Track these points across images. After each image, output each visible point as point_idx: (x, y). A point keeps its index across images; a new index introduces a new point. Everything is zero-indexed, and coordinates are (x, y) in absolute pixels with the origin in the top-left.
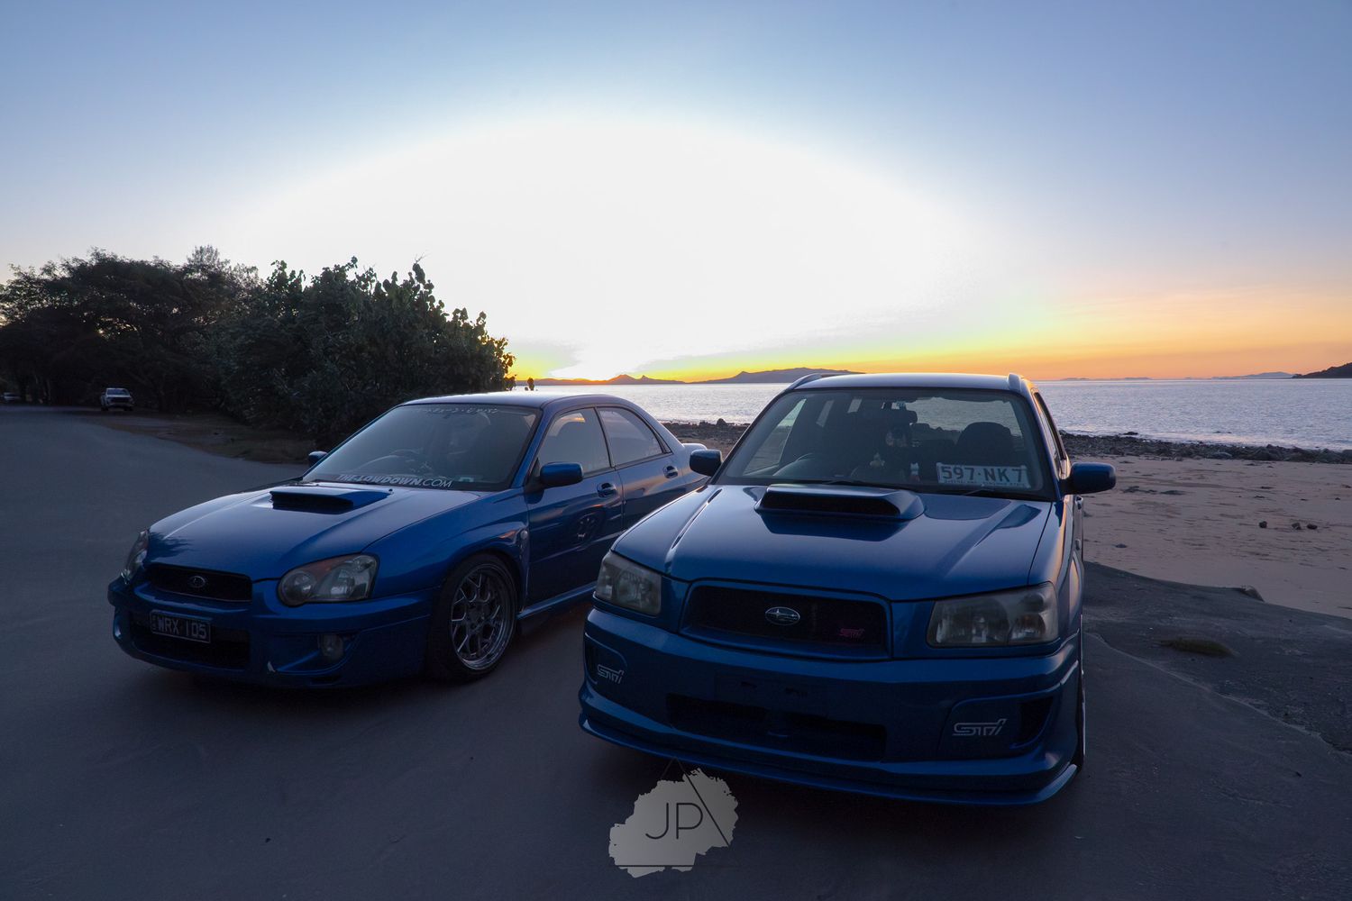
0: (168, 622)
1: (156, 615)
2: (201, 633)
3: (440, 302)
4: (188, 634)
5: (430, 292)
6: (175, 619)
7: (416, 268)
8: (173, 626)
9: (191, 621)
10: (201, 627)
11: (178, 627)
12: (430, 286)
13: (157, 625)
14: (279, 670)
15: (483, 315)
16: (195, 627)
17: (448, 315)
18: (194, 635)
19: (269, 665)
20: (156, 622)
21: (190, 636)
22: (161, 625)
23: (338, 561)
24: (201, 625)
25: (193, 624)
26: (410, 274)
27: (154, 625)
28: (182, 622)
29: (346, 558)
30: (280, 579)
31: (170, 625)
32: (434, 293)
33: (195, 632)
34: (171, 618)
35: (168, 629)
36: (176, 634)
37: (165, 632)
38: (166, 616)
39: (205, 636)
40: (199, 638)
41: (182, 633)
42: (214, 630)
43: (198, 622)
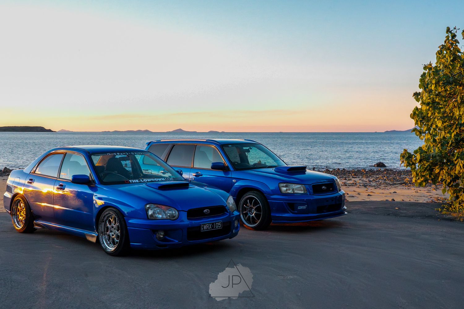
0: (208, 226)
1: (203, 225)
2: (219, 226)
4: (214, 228)
6: (210, 224)
8: (209, 227)
9: (215, 223)
10: (219, 224)
11: (211, 226)
13: (203, 229)
16: (217, 224)
18: (217, 227)
19: (234, 230)
20: (203, 227)
21: (216, 228)
22: (205, 227)
24: (219, 223)
27: (202, 228)
28: (213, 224)
31: (208, 227)
33: (217, 226)
34: (209, 224)
35: (208, 228)
36: (210, 229)
37: (206, 230)
38: (206, 224)
39: (220, 227)
40: (218, 228)
41: (213, 228)
42: (223, 223)
43: (218, 223)
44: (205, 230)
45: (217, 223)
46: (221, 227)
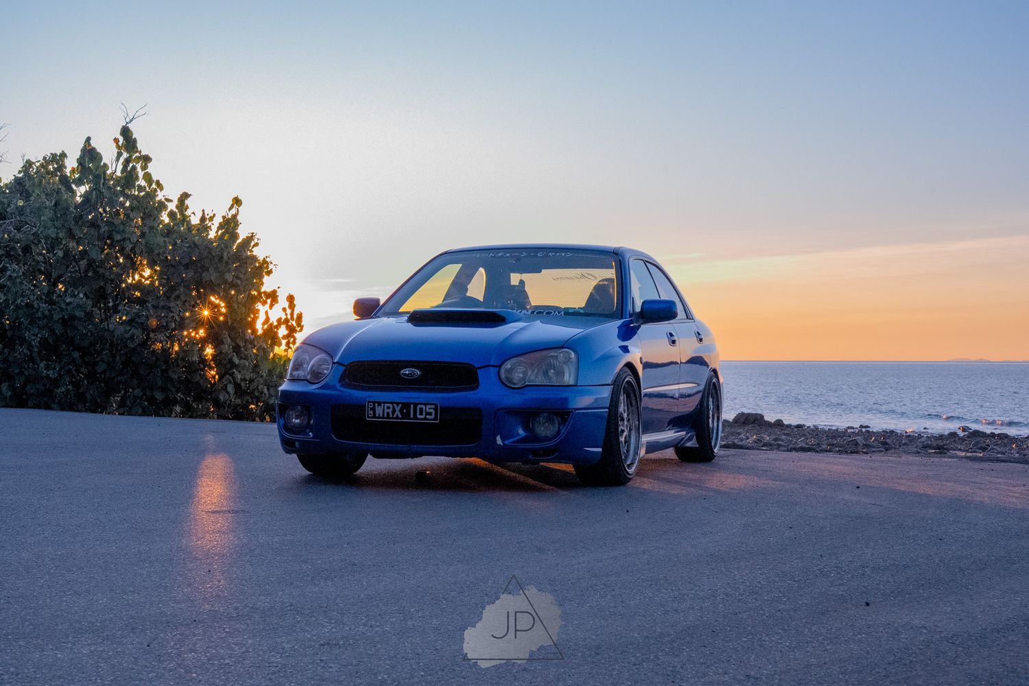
0: (388, 408)
1: (374, 403)
2: (430, 414)
3: (158, 183)
4: (412, 417)
5: (144, 168)
6: (398, 404)
7: (126, 132)
8: (394, 411)
9: (416, 405)
10: (430, 409)
11: (401, 411)
12: (147, 159)
13: (374, 413)
14: (507, 442)
15: (237, 202)
16: (421, 409)
17: (171, 201)
18: (419, 416)
19: (498, 438)
20: (373, 409)
21: (415, 417)
22: (379, 411)
23: (544, 353)
24: (428, 407)
25: (419, 406)
26: (116, 140)
27: (371, 412)
28: (406, 406)
29: (548, 351)
30: (500, 367)
31: (390, 411)
32: (151, 168)
33: (421, 414)
34: (392, 403)
35: (388, 413)
36: (397, 418)
37: (383, 417)
38: (384, 403)
39: (433, 417)
40: (425, 419)
41: (406, 416)
42: (445, 411)
43: (426, 405)
44: (379, 417)
45: (421, 404)
46: (435, 419)
